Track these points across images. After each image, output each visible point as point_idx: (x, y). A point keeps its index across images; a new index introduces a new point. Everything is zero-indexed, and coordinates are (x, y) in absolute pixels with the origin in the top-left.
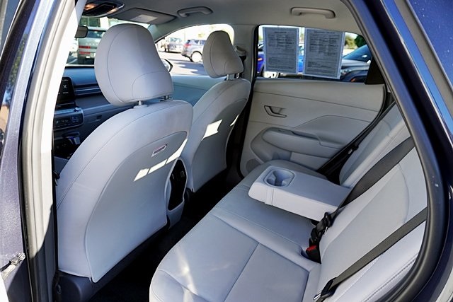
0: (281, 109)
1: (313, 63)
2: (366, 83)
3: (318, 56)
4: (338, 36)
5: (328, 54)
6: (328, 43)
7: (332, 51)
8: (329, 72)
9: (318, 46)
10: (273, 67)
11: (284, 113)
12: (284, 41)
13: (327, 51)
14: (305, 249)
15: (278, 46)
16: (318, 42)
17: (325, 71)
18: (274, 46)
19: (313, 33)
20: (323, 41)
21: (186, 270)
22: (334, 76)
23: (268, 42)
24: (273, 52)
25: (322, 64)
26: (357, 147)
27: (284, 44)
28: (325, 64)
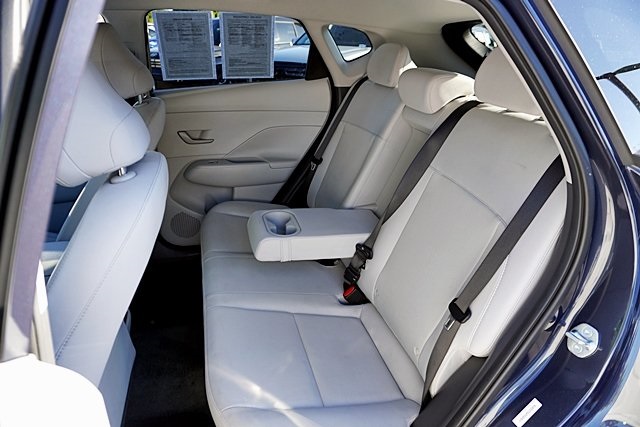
0: (203, 131)
1: (236, 61)
2: (307, 79)
3: (243, 50)
4: (266, 21)
5: (256, 46)
6: (253, 32)
7: (259, 42)
8: (259, 70)
9: (241, 37)
10: (177, 72)
11: (208, 136)
12: (191, 32)
13: (253, 42)
14: (341, 297)
15: (180, 39)
16: (240, 31)
17: (255, 70)
18: (175, 40)
19: (232, 17)
20: (249, 29)
21: (256, 389)
22: (266, 74)
23: (163, 35)
24: (175, 50)
25: (248, 61)
26: (321, 160)
27: (189, 37)
28: (251, 60)
